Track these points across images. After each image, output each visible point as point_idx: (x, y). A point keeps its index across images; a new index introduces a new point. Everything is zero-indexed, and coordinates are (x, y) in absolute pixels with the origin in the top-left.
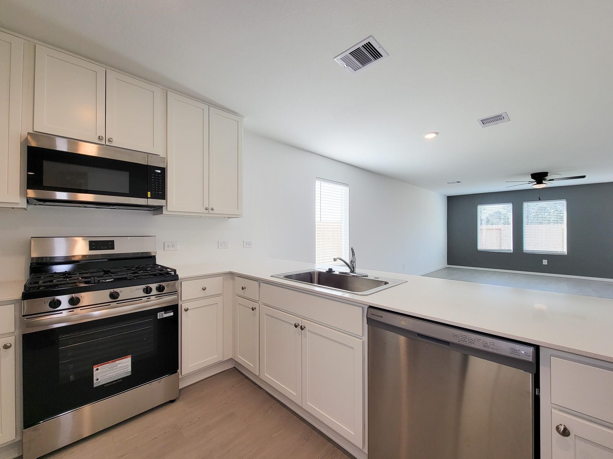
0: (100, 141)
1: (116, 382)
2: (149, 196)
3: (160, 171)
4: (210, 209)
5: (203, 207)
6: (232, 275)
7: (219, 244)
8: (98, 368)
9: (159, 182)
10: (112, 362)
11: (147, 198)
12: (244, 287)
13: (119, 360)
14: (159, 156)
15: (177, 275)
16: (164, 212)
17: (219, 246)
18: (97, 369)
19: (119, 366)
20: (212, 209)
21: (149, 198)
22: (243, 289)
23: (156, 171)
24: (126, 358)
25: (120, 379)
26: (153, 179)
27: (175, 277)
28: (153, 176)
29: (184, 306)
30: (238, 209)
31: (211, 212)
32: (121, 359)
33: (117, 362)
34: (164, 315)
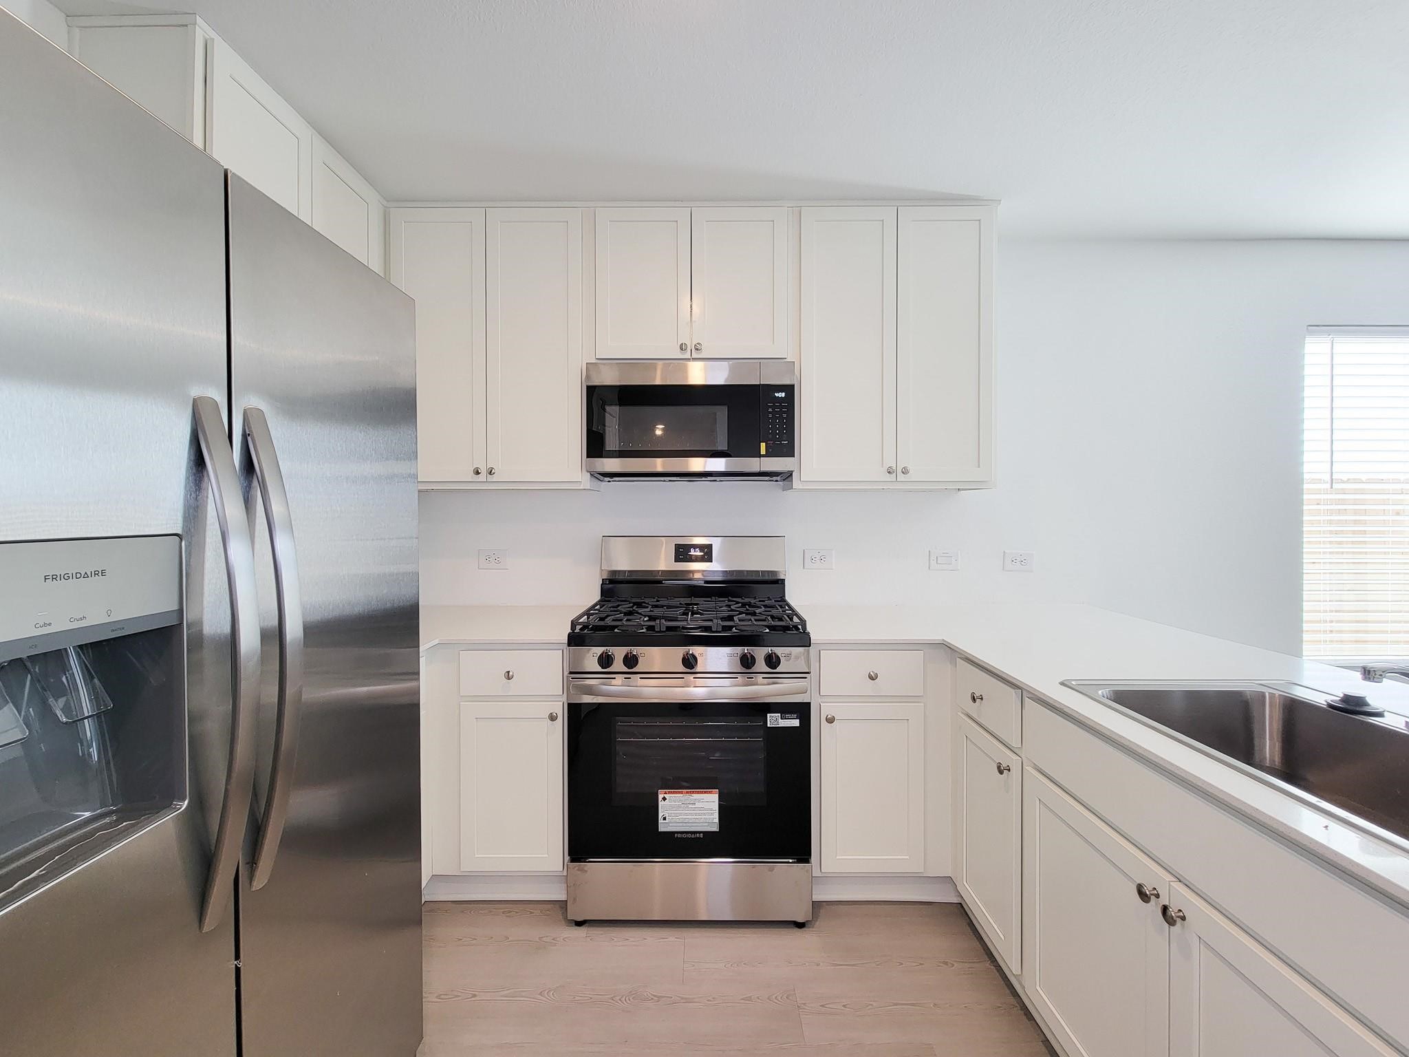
0: (682, 354)
1: (693, 836)
2: (763, 452)
3: (783, 395)
4: (899, 470)
5: (882, 467)
6: (948, 650)
7: (932, 558)
8: (666, 796)
9: (781, 418)
10: (687, 792)
11: (760, 456)
12: (977, 695)
13: (698, 793)
14: (786, 360)
15: (808, 634)
16: (796, 483)
17: (933, 563)
18: (664, 799)
19: (698, 805)
20: (905, 471)
21: (763, 456)
22: (974, 700)
23: (777, 395)
24: (710, 792)
25: (700, 832)
26: (770, 413)
27: (803, 639)
28: (770, 407)
29: (828, 709)
30: (979, 467)
31: (901, 477)
32: (702, 793)
33: (696, 796)
34: (780, 720)
